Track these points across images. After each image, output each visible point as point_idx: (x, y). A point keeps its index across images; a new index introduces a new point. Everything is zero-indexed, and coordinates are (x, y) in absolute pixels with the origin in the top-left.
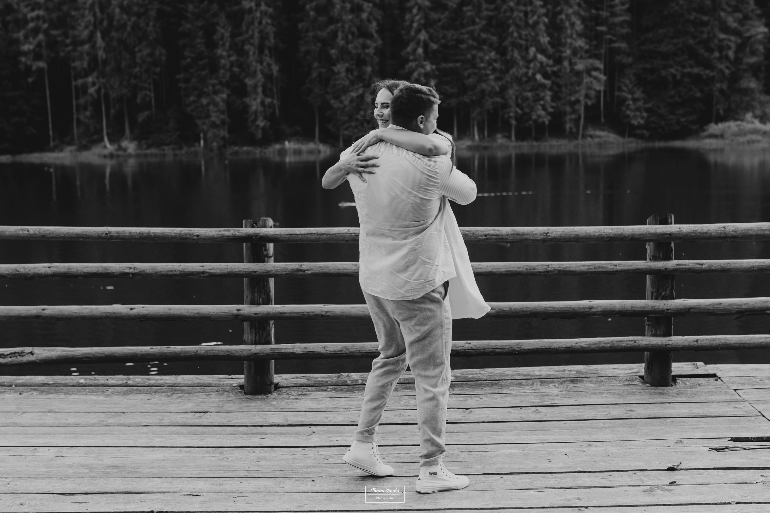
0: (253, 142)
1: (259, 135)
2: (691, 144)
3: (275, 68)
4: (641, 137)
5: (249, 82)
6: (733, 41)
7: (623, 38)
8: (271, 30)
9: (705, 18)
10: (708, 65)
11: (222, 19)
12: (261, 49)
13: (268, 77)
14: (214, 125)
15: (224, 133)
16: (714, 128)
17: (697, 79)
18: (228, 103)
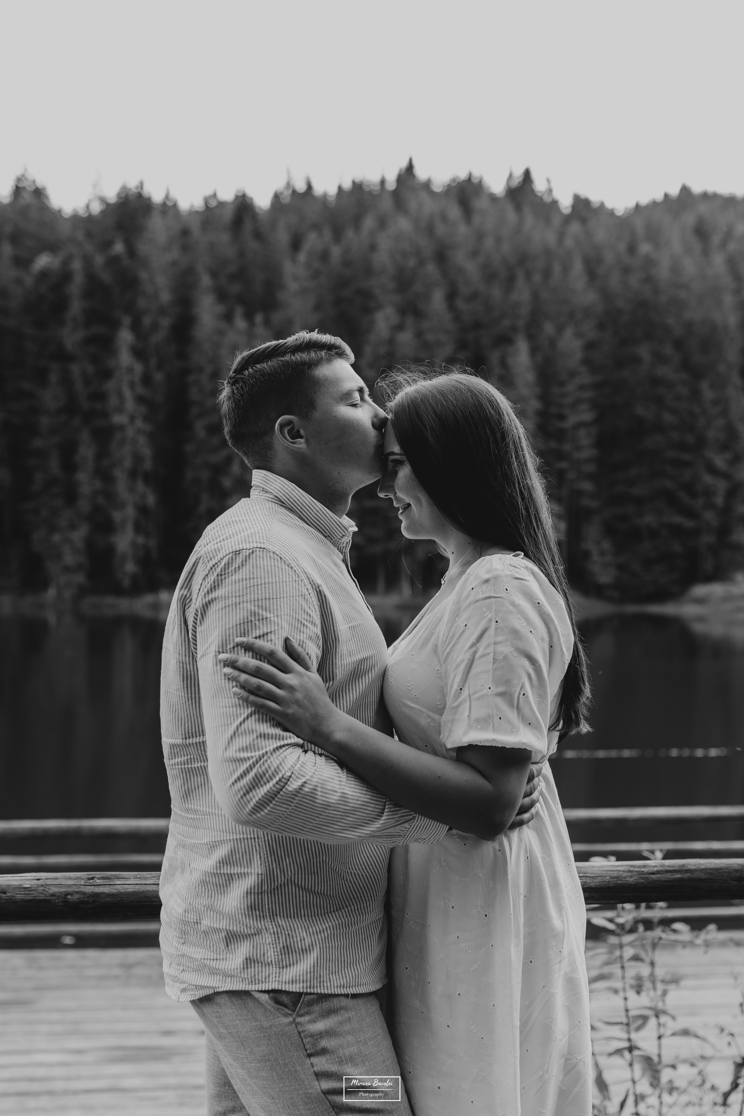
0: (119, 591)
1: (126, 582)
2: (669, 609)
3: (151, 500)
4: (610, 599)
5: (117, 516)
6: (721, 486)
7: (590, 477)
8: (147, 452)
9: (686, 457)
10: (691, 513)
11: (85, 436)
12: (133, 474)
13: (143, 510)
14: (67, 569)
15: (80, 578)
16: (700, 590)
17: (677, 531)
18: (90, 543)
